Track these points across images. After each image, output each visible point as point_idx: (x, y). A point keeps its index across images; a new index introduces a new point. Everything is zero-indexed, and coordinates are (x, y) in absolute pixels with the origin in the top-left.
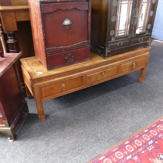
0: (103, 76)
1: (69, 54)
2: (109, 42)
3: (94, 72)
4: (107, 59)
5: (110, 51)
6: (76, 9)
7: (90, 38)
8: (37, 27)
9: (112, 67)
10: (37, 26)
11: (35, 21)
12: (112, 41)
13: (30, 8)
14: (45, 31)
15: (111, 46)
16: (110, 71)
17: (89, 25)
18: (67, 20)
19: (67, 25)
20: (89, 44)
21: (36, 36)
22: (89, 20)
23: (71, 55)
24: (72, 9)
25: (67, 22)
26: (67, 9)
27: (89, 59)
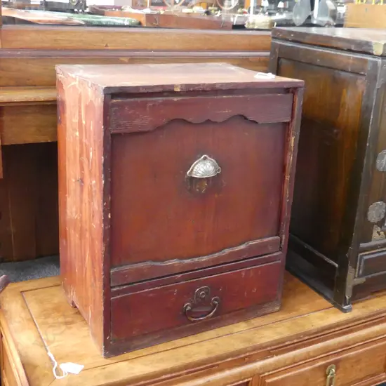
0: (331, 379)
1: (200, 291)
2: (363, 245)
3: (295, 363)
4: (350, 310)
5: (362, 280)
6: (246, 118)
7: (285, 227)
8: (82, 181)
9: (366, 341)
10: (82, 174)
11: (75, 152)
12: (372, 243)
13: (63, 103)
14: (111, 201)
15: (367, 261)
16: (358, 359)
17: (288, 178)
18: (205, 159)
19: (200, 179)
20: (281, 249)
21: (74, 209)
22: (291, 159)
23: (207, 293)
24: (229, 119)
25: (203, 168)
26: (208, 121)
27: (278, 308)
